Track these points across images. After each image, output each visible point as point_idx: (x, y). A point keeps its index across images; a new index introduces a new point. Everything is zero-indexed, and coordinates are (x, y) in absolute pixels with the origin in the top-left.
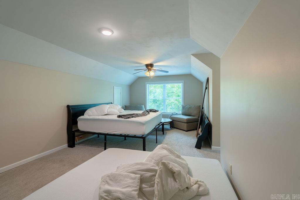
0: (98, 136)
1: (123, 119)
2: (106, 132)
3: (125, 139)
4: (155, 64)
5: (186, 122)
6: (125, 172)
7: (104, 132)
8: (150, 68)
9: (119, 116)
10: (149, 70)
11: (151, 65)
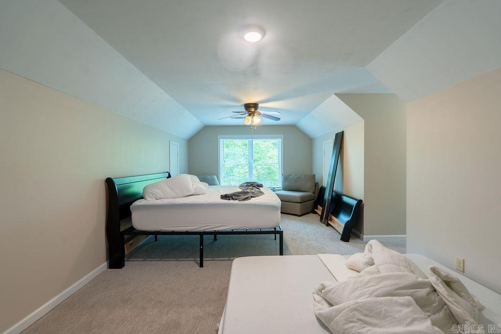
0: (156, 238)
1: (236, 202)
2: (202, 229)
3: (215, 239)
4: (260, 105)
5: (300, 201)
6: (369, 297)
7: (198, 228)
8: (253, 110)
9: (225, 197)
10: (251, 114)
11: (255, 106)
